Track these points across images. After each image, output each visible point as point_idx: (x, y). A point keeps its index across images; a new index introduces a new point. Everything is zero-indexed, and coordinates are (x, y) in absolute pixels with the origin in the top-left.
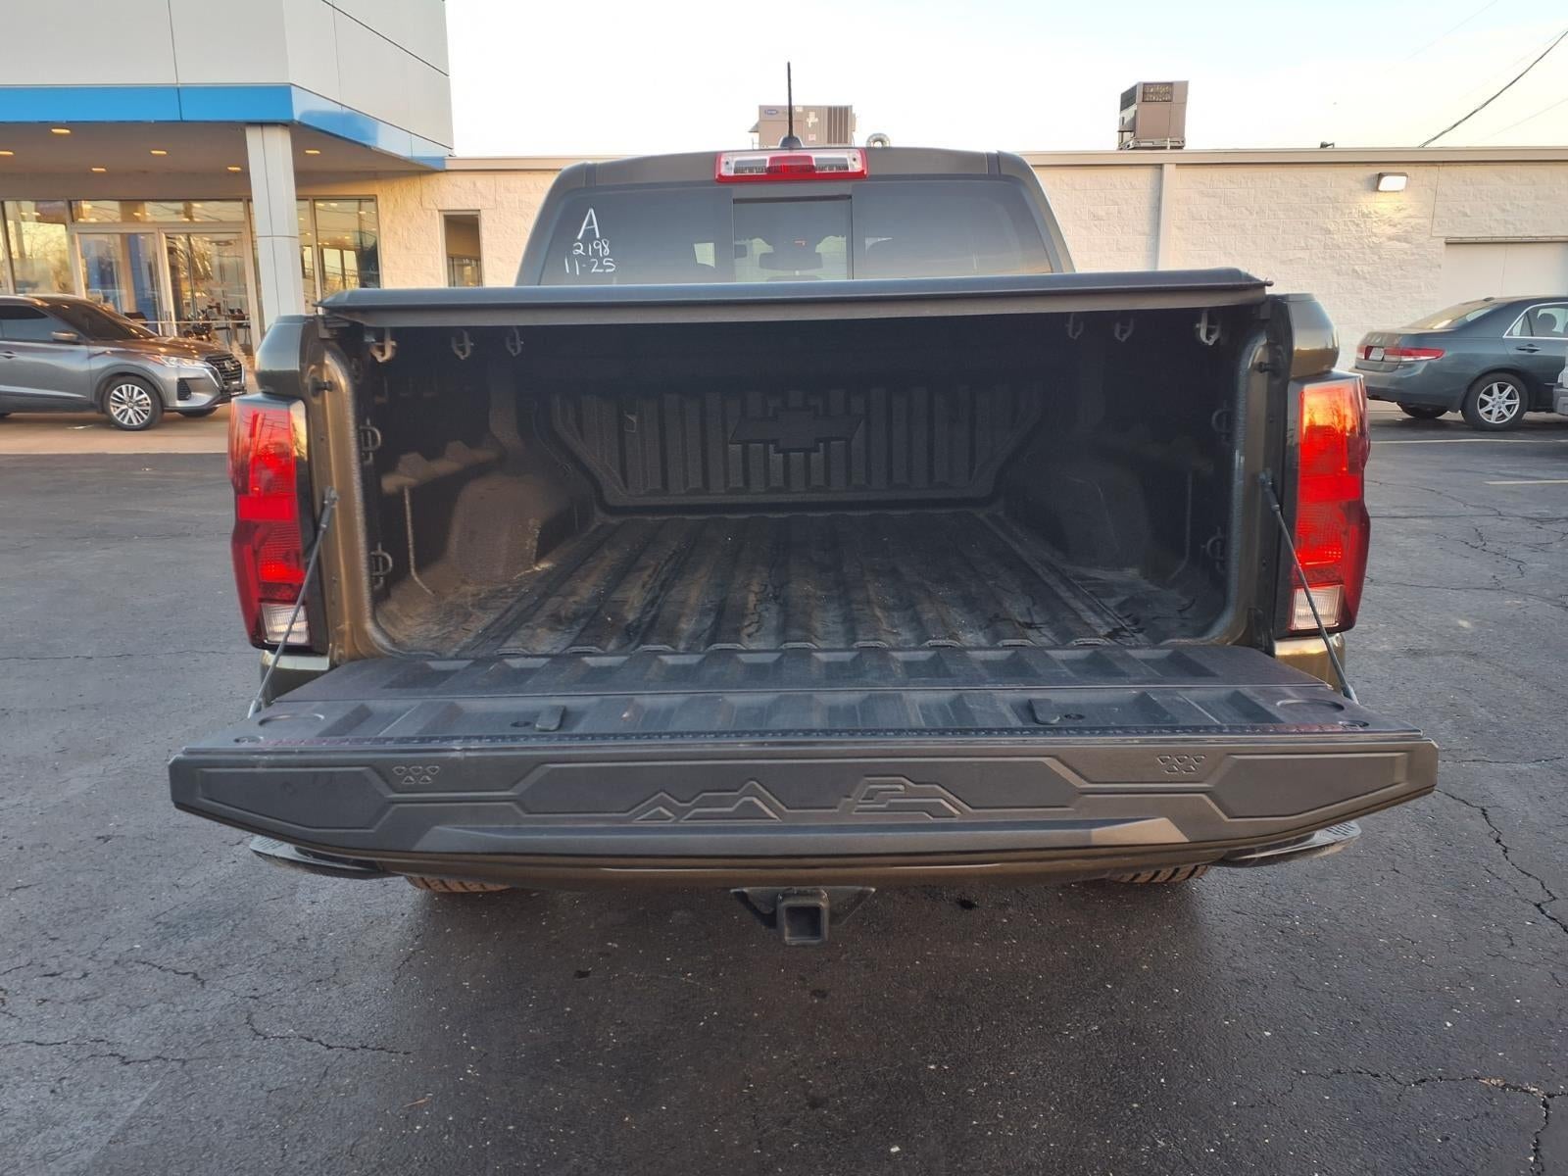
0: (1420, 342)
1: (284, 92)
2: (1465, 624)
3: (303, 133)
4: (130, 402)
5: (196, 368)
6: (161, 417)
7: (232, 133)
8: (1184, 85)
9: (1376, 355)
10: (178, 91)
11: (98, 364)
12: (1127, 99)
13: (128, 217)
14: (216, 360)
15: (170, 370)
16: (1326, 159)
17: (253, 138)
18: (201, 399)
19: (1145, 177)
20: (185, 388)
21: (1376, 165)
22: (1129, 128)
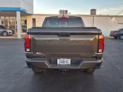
0: (115, 32)
1: (20, 8)
2: (117, 55)
3: (21, 12)
4: (5, 34)
5: (11, 31)
6: (8, 35)
7: (15, 11)
8: (96, 9)
9: (112, 33)
10: (11, 8)
11: (2, 30)
12: (91, 10)
13: (5, 18)
14: (13, 30)
15: (9, 31)
16: (108, 16)
17: (17, 12)
18: (11, 34)
19: (92, 17)
20: (10, 33)
21: (112, 17)
22: (91, 13)
